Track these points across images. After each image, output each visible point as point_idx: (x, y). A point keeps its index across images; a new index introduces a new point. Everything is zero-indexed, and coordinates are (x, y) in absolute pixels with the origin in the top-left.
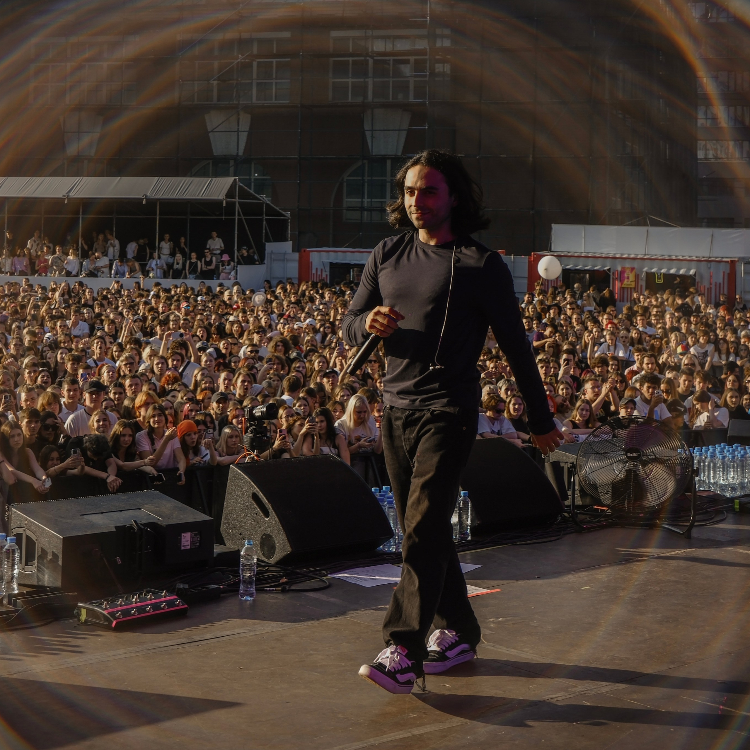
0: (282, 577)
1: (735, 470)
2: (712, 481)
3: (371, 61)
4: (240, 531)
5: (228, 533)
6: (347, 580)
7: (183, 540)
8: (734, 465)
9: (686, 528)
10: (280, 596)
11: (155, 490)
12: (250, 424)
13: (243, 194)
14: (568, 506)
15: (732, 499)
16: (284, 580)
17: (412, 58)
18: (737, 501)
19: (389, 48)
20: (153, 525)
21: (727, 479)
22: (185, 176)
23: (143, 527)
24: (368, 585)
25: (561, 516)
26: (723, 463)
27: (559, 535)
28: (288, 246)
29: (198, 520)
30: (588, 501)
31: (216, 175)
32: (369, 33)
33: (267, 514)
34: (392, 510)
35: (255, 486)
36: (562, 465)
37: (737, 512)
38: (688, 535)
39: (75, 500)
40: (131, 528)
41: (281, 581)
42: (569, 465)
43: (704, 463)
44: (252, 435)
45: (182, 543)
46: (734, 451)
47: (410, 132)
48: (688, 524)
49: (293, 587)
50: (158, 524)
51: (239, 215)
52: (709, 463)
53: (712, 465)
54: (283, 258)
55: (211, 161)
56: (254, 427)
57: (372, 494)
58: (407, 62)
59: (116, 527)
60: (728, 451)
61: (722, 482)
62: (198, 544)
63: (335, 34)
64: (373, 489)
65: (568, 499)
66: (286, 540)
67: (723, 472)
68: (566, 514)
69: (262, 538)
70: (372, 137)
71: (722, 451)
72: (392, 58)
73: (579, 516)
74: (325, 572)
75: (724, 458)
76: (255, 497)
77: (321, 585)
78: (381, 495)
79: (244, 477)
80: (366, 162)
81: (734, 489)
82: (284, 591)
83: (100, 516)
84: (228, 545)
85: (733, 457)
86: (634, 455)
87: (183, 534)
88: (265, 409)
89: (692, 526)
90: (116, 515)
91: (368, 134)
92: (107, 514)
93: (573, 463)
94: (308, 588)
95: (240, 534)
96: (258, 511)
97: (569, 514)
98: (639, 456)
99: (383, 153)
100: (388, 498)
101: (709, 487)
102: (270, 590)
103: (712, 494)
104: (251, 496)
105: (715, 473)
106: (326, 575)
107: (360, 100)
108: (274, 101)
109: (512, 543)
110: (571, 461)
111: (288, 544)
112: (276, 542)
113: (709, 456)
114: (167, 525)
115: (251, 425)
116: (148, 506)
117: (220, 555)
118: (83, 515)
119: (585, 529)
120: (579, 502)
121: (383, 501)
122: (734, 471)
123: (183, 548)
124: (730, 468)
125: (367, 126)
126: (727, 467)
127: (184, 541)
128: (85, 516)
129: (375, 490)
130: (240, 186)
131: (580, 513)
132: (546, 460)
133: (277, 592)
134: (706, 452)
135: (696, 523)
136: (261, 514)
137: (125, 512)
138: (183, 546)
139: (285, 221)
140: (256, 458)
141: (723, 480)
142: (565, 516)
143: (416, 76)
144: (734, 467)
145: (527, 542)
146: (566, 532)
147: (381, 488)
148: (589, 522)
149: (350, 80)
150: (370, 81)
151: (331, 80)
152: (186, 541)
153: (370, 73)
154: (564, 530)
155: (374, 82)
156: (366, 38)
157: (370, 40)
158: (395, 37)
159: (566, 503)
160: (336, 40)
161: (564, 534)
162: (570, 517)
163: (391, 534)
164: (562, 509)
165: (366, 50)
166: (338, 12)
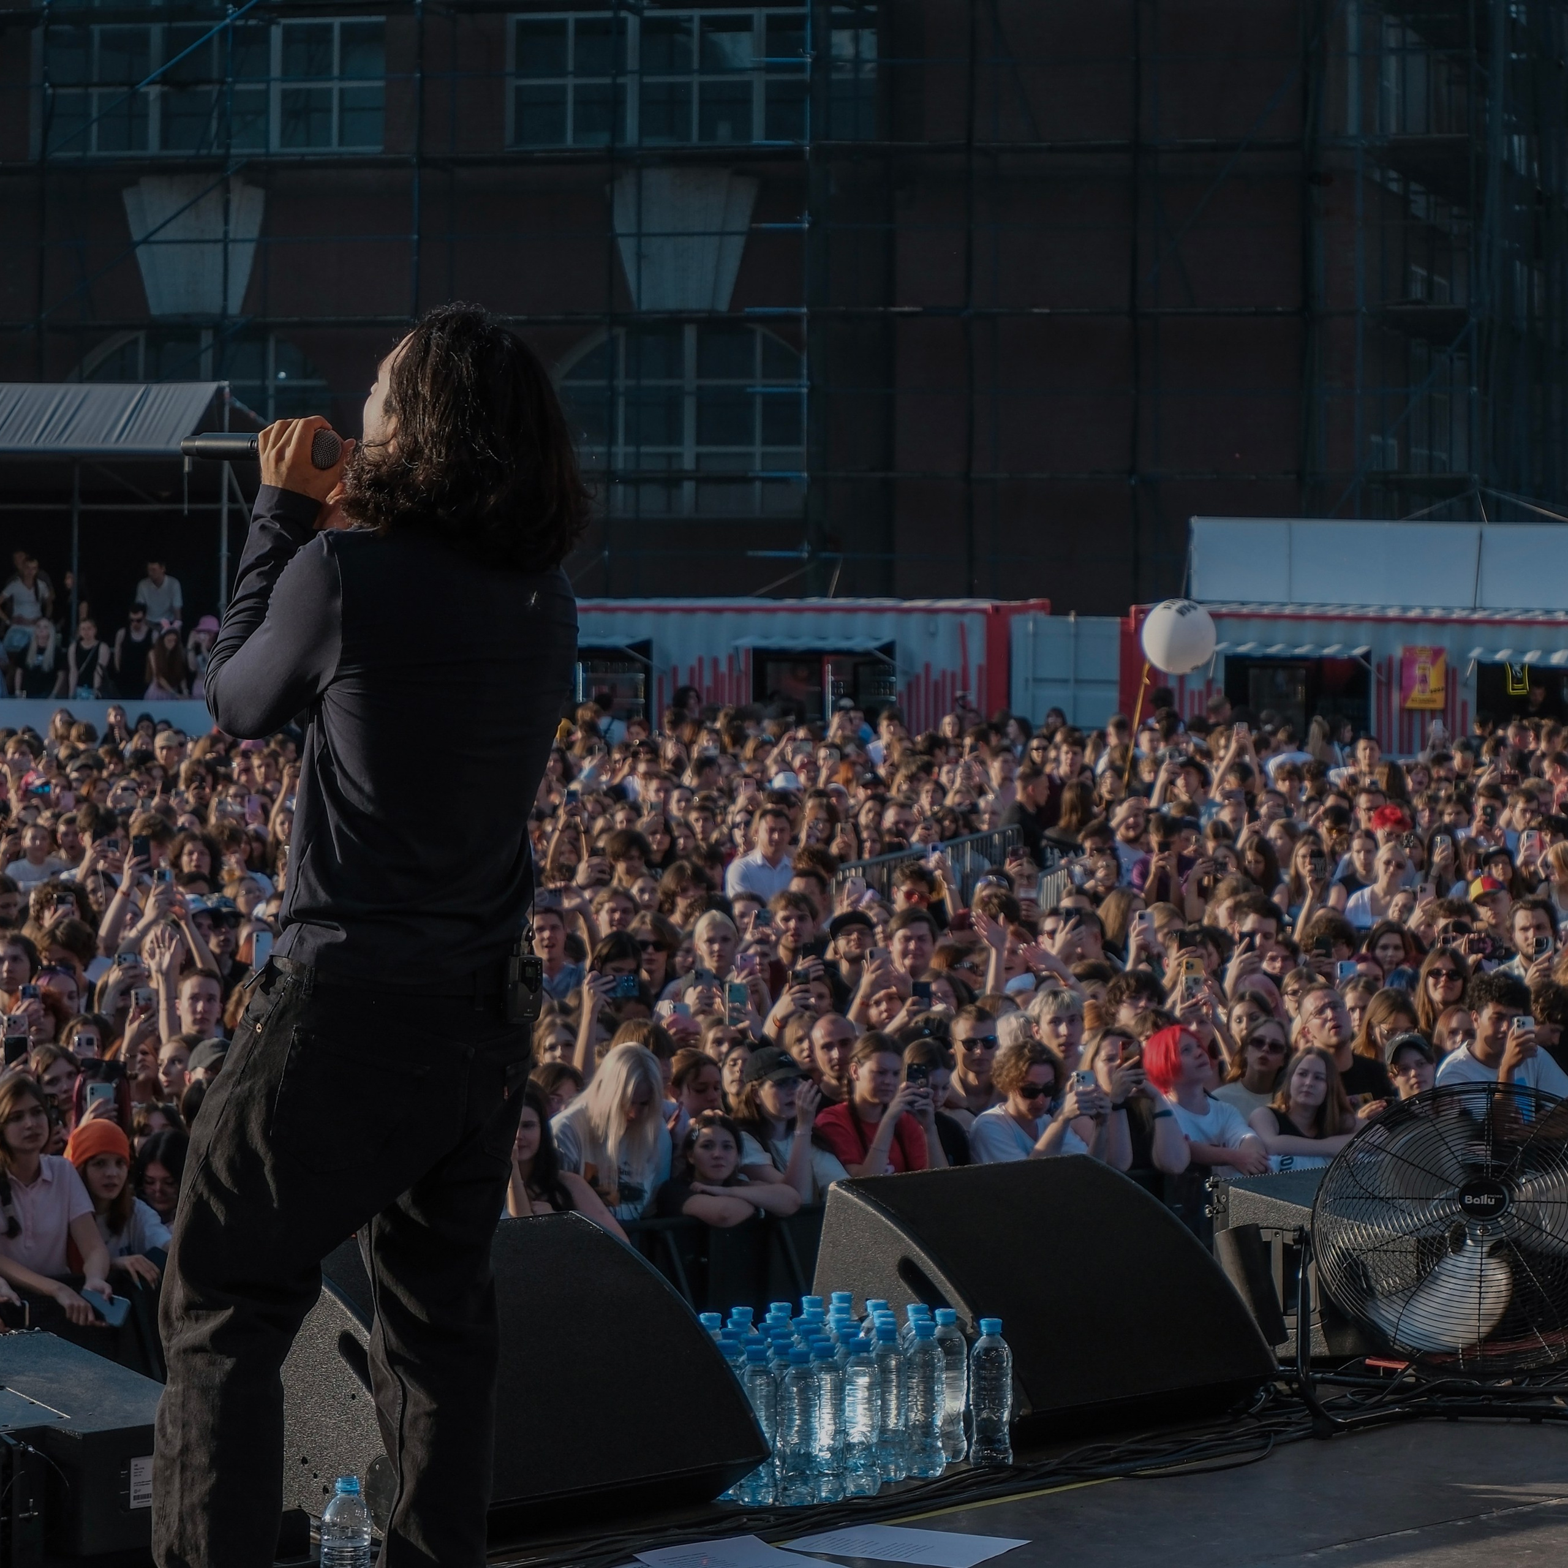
3: (633, 22)
4: (304, 1453)
7: (133, 1480)
11: (44, 1329)
14: (1289, 1361)
17: (757, 14)
20: (41, 1435)
22: (60, 377)
23: (12, 1442)
25: (1267, 1391)
27: (1265, 1447)
30: (1349, 1343)
31: (158, 374)
35: (349, 1314)
36: (1266, 1235)
42: (1289, 1238)
45: (132, 1489)
47: (753, 239)
50: (59, 1432)
51: (236, 499)
55: (141, 335)
57: (700, 1331)
58: (743, 25)
64: (702, 1317)
65: (1284, 1338)
68: (1281, 1386)
69: (371, 1469)
70: (639, 256)
72: (695, 13)
73: (1320, 1389)
76: (348, 1345)
78: (727, 1336)
80: (620, 331)
86: (1485, 1200)
87: (134, 1462)
91: (626, 248)
93: (1301, 1229)
95: (304, 1461)
96: (358, 1388)
97: (1289, 1383)
98: (1500, 1204)
99: (671, 303)
100: (750, 1342)
104: (336, 1343)
107: (600, 140)
108: (335, 147)
109: (1127, 1475)
110: (1293, 1223)
114: (85, 1435)
116: (24, 1379)
119: (1339, 1427)
120: (1319, 1347)
123: (134, 1504)
125: (623, 222)
127: (137, 1484)
129: (708, 1319)
130: (234, 411)
131: (1323, 1381)
132: (1217, 1223)
138: (135, 1498)
142: (1279, 1392)
143: (770, 68)
145: (1170, 1470)
146: (1283, 1437)
147: (726, 1315)
148: (1353, 1407)
149: (570, 82)
150: (631, 84)
151: (512, 83)
152: (143, 1483)
153: (632, 61)
154: (1277, 1433)
155: (643, 87)
159: (1279, 1351)
161: (1277, 1444)
162: (1294, 1393)
163: (758, 1452)
164: (1269, 1368)
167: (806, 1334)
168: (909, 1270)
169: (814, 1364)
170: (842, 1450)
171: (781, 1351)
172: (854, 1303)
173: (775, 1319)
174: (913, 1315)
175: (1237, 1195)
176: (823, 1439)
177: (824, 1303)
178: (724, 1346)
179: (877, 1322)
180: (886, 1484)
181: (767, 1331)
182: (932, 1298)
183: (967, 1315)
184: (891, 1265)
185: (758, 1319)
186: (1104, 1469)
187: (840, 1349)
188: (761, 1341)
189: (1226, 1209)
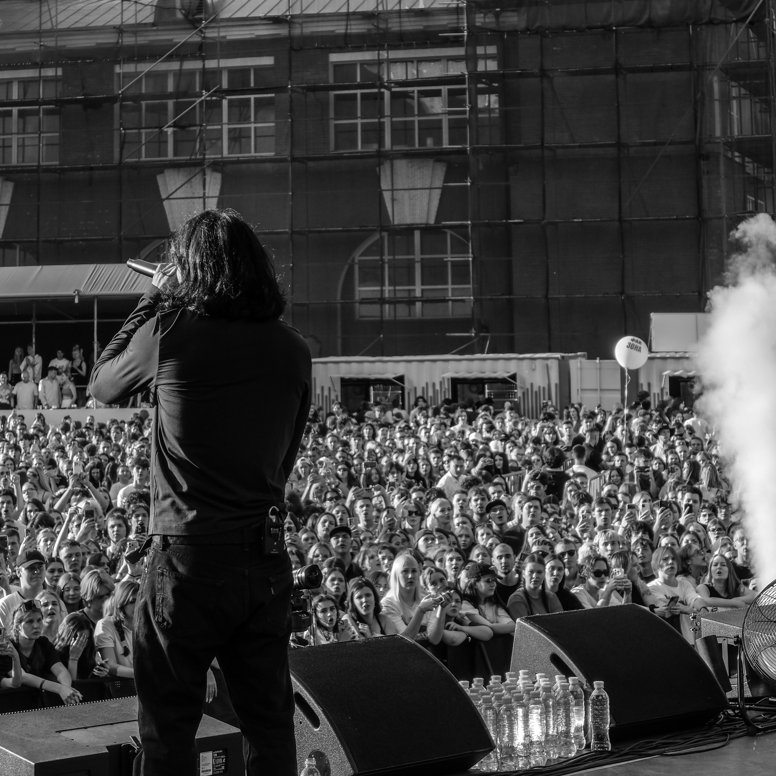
3: (387, 94)
14: (734, 700)
17: (444, 89)
19: (412, 74)
25: (724, 714)
27: (725, 740)
29: (222, 734)
30: (761, 690)
32: (384, 55)
33: (316, 722)
34: (490, 712)
35: (298, 684)
36: (720, 641)
39: (45, 710)
40: (129, 747)
42: (731, 642)
45: (201, 767)
47: (444, 190)
57: (460, 691)
58: (438, 93)
59: (108, 747)
62: (223, 768)
63: (335, 58)
64: (461, 683)
65: (730, 689)
66: (345, 758)
68: (730, 712)
70: (393, 200)
72: (416, 89)
73: (749, 713)
76: (298, 698)
78: (472, 691)
80: (385, 234)
83: (84, 732)
87: (201, 754)
88: (303, 575)
90: (105, 730)
91: (387, 196)
92: (92, 729)
93: (738, 637)
96: (303, 719)
97: (733, 710)
99: (409, 221)
100: (483, 694)
107: (374, 147)
108: (253, 154)
109: (662, 754)
110: (732, 635)
111: (348, 765)
112: (331, 763)
118: (60, 732)
119: (760, 730)
120: (748, 693)
125: (385, 184)
127: (203, 765)
128: (63, 734)
131: (750, 709)
136: (308, 722)
137: (119, 725)
138: (203, 772)
142: (729, 714)
143: (450, 113)
145: (681, 752)
146: (732, 736)
147: (471, 682)
148: (764, 721)
149: (359, 121)
150: (387, 121)
151: (333, 123)
152: (206, 765)
153: (387, 111)
154: (731, 734)
155: (392, 123)
156: (379, 63)
157: (385, 66)
158: (420, 60)
159: (729, 695)
160: (338, 66)
161: (730, 739)
162: (736, 715)
163: (489, 746)
164: (724, 704)
165: (380, 78)
166: (339, 28)
167: (509, 690)
168: (555, 659)
169: (514, 704)
170: (529, 745)
171: (498, 698)
172: (531, 675)
173: (494, 683)
174: (558, 680)
175: (705, 622)
176: (519, 740)
177: (517, 676)
178: (473, 696)
179: (542, 684)
180: (549, 760)
181: (491, 688)
182: (567, 672)
183: (584, 680)
184: (547, 657)
185: (486, 683)
186: (650, 752)
187: (525, 696)
188: (488, 694)
189: (700, 629)
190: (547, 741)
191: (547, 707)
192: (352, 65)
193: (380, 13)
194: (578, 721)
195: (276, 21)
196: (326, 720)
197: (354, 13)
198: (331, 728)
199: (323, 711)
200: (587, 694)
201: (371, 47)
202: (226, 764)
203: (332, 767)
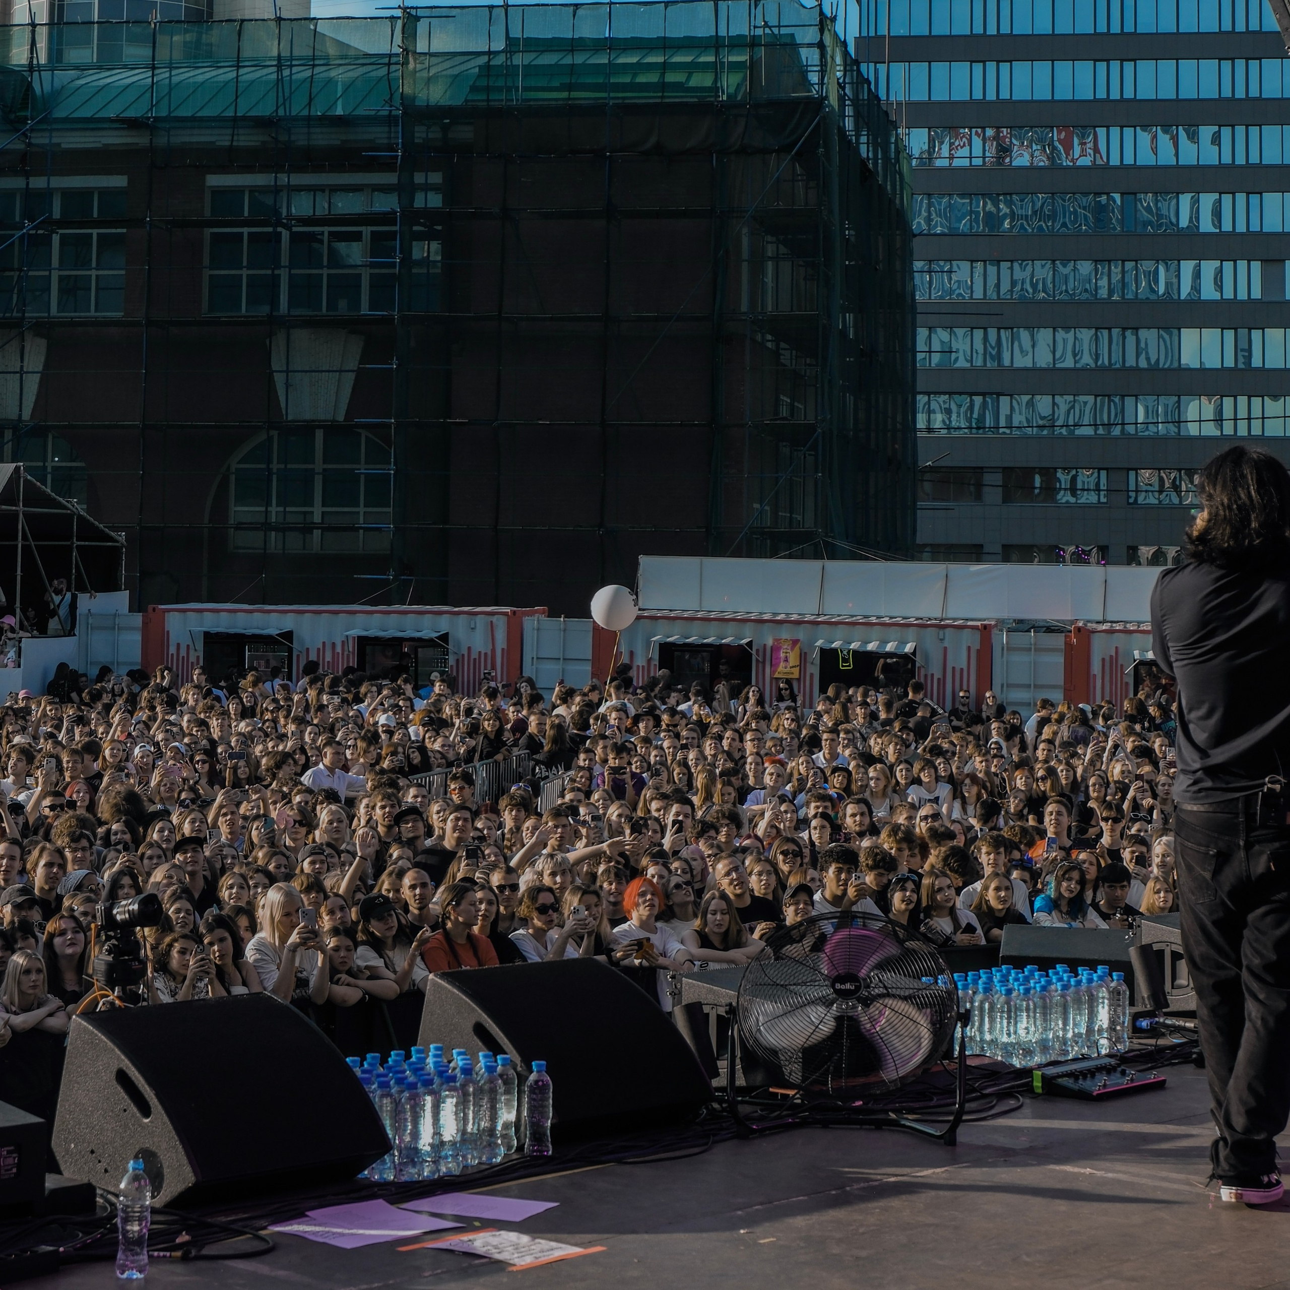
0: (179, 1233)
1: (1031, 1014)
2: (988, 1037)
3: (285, 235)
4: (92, 1147)
5: (67, 1151)
6: (307, 1236)
8: (1028, 1005)
9: (947, 1127)
10: (179, 1268)
12: (107, 936)
13: (34, 497)
14: (722, 1089)
15: (1027, 1072)
16: (184, 1238)
17: (367, 231)
18: (1038, 1074)
19: (322, 208)
21: (1015, 1033)
24: (348, 1245)
25: (707, 1108)
26: (1008, 1002)
27: (706, 1144)
28: (121, 599)
29: (14, 1124)
30: (759, 1078)
32: (283, 179)
33: (145, 1110)
35: (123, 1057)
36: (706, 1009)
37: (1039, 1095)
38: (949, 1140)
41: (178, 1241)
42: (722, 1011)
43: (972, 1002)
44: (110, 958)
46: (1027, 979)
47: (360, 374)
48: (951, 1118)
49: (206, 1251)
51: (25, 538)
52: (982, 1003)
53: (987, 1005)
54: (111, 624)
56: (114, 941)
57: (348, 1069)
58: (357, 237)
60: (1017, 980)
61: (1005, 1039)
62: (14, 1170)
63: (214, 180)
65: (717, 1074)
66: (185, 1160)
67: (1009, 1018)
68: (716, 1106)
70: (288, 385)
71: (1005, 980)
72: (326, 229)
73: (741, 1107)
74: (264, 1223)
75: (1009, 992)
76: (122, 1077)
77: (260, 1246)
78: (364, 1072)
79: (100, 1039)
80: (275, 433)
81: (1028, 1052)
82: (185, 1259)
84: (66, 1174)
85: (1027, 991)
86: (848, 986)
88: (136, 907)
89: (957, 1122)
91: (279, 379)
93: (730, 1005)
94: (231, 1252)
95: (92, 1152)
96: (129, 1106)
97: (720, 1104)
98: (858, 989)
99: (308, 416)
100: (379, 1076)
101: (982, 1049)
102: (158, 1257)
103: (986, 1061)
104: (113, 1076)
105: (992, 1021)
106: (265, 1228)
107: (264, 310)
108: (92, 313)
109: (620, 1162)
110: (724, 1001)
111: (188, 1169)
112: (165, 1166)
113: (981, 990)
115: (108, 938)
117: (54, 1192)
119: (755, 1131)
120: (741, 1081)
121: (369, 1082)
122: (1028, 1016)
124: (1021, 1011)
125: (277, 363)
126: (1016, 1009)
130: (26, 481)
131: (742, 1102)
133: (172, 1260)
134: (975, 982)
135: (964, 1118)
136: (135, 1110)
139: (116, 551)
140: (117, 1002)
141: (1009, 1035)
142: (714, 1109)
143: (373, 265)
144: (1028, 1010)
145: (647, 1158)
146: (716, 1138)
147: (363, 1059)
148: (761, 1119)
149: (245, 272)
150: (283, 274)
151: (207, 273)
153: (285, 260)
154: (715, 1135)
155: (291, 276)
156: (276, 190)
157: (284, 195)
158: (335, 189)
159: (715, 1083)
160: (218, 192)
161: (714, 1142)
162: (724, 1110)
163: (385, 1146)
164: (708, 1094)
165: (277, 213)
166: (222, 138)
167: (415, 1071)
168: (480, 1030)
169: (421, 1090)
170: (438, 1146)
171: (400, 1081)
172: (445, 1051)
173: (395, 1061)
174: (482, 1060)
175: (688, 983)
177: (426, 1051)
179: (460, 1063)
180: (465, 1167)
181: (390, 1068)
182: (495, 1048)
183: (517, 1059)
184: (468, 1026)
185: (383, 1061)
186: (606, 1158)
187: (437, 1080)
188: (386, 1076)
189: (680, 993)
190: (464, 1141)
191: (465, 1094)
192: (237, 192)
193: (280, 119)
194: (507, 1115)
195: (133, 124)
196: (160, 1107)
197: (244, 118)
198: (166, 1119)
199: (157, 1095)
200: (522, 1079)
201: (265, 168)
202: (18, 1166)
203: (166, 1171)
